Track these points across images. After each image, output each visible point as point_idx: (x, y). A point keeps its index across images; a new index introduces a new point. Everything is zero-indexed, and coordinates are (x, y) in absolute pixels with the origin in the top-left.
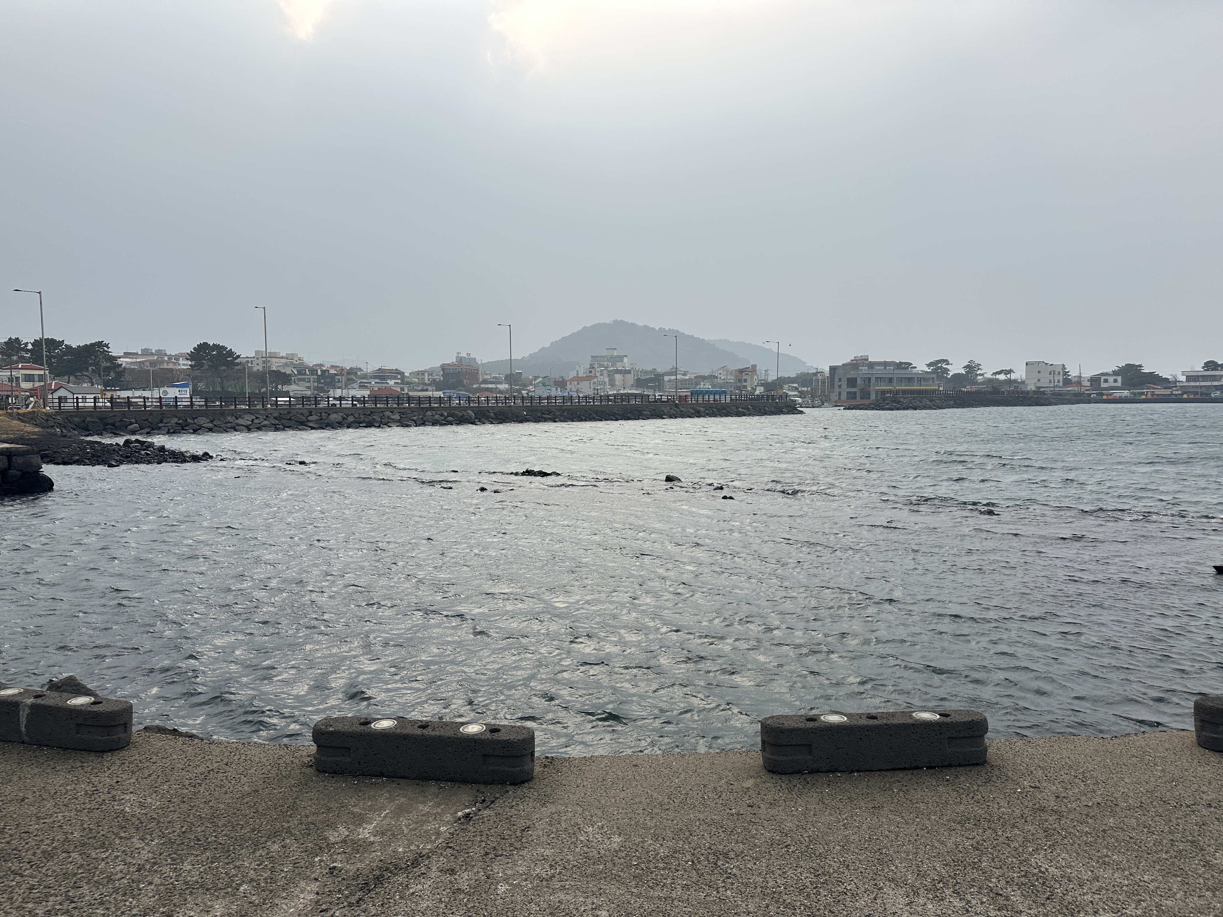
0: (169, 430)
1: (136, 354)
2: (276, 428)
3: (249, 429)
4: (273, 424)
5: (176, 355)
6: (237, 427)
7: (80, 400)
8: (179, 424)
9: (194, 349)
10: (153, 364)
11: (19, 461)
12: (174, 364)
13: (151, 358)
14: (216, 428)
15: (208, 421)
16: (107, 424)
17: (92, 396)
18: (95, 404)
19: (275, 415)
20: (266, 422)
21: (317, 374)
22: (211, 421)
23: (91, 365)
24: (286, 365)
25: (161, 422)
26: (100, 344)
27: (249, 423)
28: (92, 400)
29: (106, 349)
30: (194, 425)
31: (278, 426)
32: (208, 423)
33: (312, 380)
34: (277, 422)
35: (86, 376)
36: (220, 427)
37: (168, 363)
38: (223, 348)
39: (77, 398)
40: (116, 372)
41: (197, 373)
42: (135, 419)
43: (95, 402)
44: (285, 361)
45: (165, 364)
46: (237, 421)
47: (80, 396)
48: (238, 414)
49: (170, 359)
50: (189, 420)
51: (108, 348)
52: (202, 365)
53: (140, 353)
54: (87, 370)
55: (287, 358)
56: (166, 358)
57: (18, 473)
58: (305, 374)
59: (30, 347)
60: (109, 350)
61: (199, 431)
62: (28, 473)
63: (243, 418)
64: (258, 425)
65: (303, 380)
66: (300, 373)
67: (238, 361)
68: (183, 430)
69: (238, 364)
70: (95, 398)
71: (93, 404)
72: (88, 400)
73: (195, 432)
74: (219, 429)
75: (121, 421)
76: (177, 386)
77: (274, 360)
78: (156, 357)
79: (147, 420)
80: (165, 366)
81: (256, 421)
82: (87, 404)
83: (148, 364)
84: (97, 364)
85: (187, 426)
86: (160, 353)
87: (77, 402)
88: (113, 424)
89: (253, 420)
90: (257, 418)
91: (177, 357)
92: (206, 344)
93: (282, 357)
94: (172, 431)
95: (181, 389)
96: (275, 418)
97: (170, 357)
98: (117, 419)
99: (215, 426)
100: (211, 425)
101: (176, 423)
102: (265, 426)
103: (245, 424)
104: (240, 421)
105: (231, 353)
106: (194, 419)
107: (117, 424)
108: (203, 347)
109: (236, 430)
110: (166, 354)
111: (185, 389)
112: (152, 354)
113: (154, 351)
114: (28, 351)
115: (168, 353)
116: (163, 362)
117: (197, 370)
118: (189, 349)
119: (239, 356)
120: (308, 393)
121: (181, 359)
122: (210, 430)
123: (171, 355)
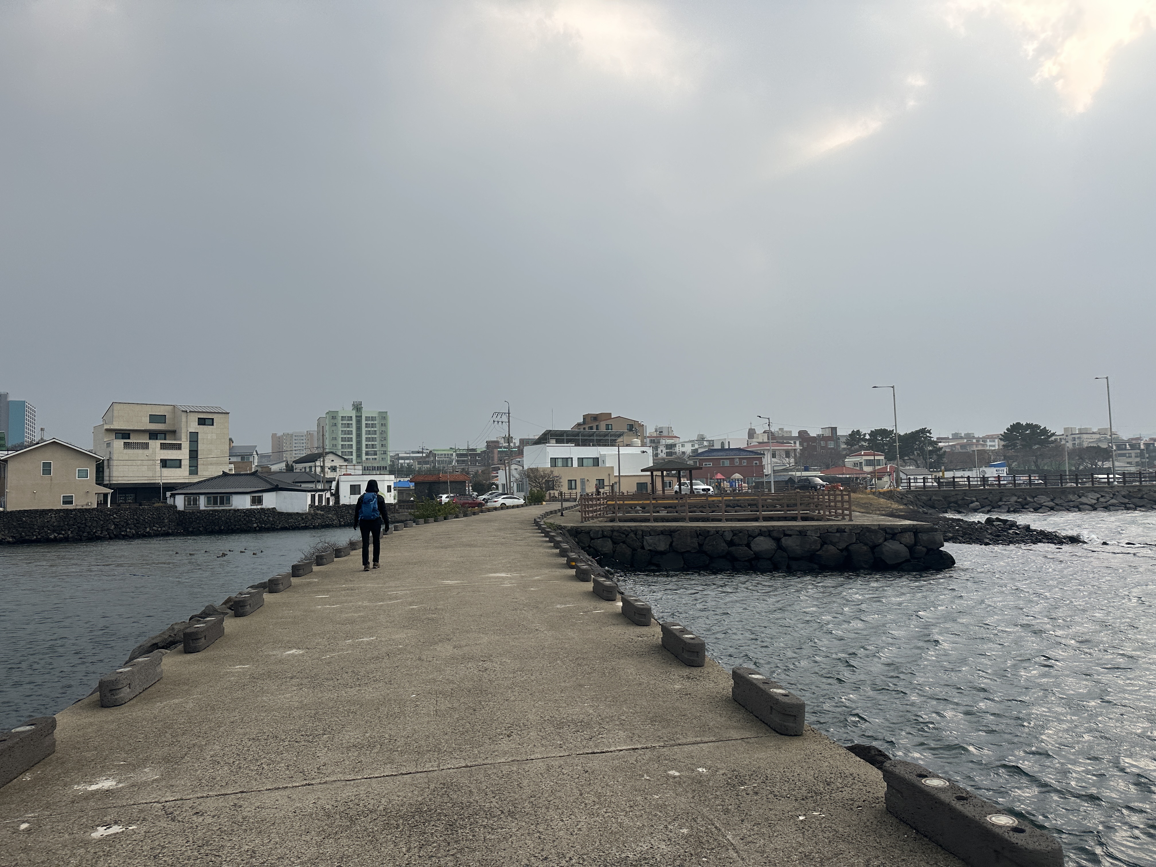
0: (1009, 508)
1: (948, 438)
2: (1125, 507)
3: (1094, 508)
4: (1122, 503)
5: (983, 437)
6: (1081, 506)
7: (912, 481)
8: (1019, 502)
9: (1008, 429)
10: (963, 446)
11: (924, 538)
12: (983, 445)
13: (961, 441)
14: (1057, 507)
15: (1049, 499)
16: (950, 503)
17: (922, 477)
18: (924, 484)
19: (1123, 493)
20: (1113, 501)
21: (1139, 448)
22: (1052, 500)
23: (916, 449)
24: (1099, 440)
25: (1001, 500)
26: (923, 431)
27: (1095, 501)
28: (922, 481)
29: (928, 434)
30: (1035, 504)
31: (1128, 506)
32: (1049, 501)
33: (1133, 455)
34: (1127, 501)
35: (913, 459)
36: (1062, 506)
37: (977, 445)
38: (1037, 427)
39: (909, 479)
40: (938, 455)
41: (1011, 453)
42: (975, 497)
43: (924, 482)
44: (1098, 436)
45: (975, 446)
46: (1080, 500)
47: (912, 477)
48: (1079, 493)
49: (978, 441)
50: (1028, 499)
51: (930, 433)
52: (1015, 445)
53: (951, 437)
54: (914, 454)
55: (1099, 434)
56: (974, 441)
57: (924, 549)
58: (1125, 449)
59: (867, 437)
60: (931, 436)
61: (1040, 510)
62: (932, 549)
63: (1086, 497)
64: (1105, 505)
65: (1124, 455)
66: (1119, 448)
67: (1053, 438)
68: (1023, 508)
69: (1052, 442)
70: (924, 478)
71: (922, 484)
72: (918, 481)
73: (1036, 510)
74: (1061, 508)
75: (963, 499)
76: (995, 466)
77: (1085, 436)
78: (965, 441)
79: (987, 498)
80: (975, 448)
81: (1102, 500)
82: (918, 484)
83: (958, 447)
84: (922, 450)
85: (1027, 504)
86: (969, 436)
87: (910, 483)
88: (956, 502)
89: (1098, 499)
90: (1102, 496)
91: (984, 439)
92: (1018, 424)
93: (1094, 433)
94: (1012, 509)
95: (998, 469)
96: (1124, 497)
97: (978, 440)
98: (960, 497)
99: (1057, 505)
100: (1051, 504)
101: (1016, 502)
102: (1113, 505)
103: (1089, 503)
104: (1084, 500)
105: (1044, 431)
106: (1034, 497)
107: (960, 502)
108: (1016, 427)
109: (1080, 510)
110: (974, 438)
111: (1002, 468)
112: (961, 438)
113: (963, 435)
114: (865, 440)
115: (976, 436)
116: (973, 444)
117: (1011, 449)
118: (1003, 430)
119: (1053, 434)
120: (1133, 469)
121: (988, 440)
122: (1052, 509)
123: (979, 438)
